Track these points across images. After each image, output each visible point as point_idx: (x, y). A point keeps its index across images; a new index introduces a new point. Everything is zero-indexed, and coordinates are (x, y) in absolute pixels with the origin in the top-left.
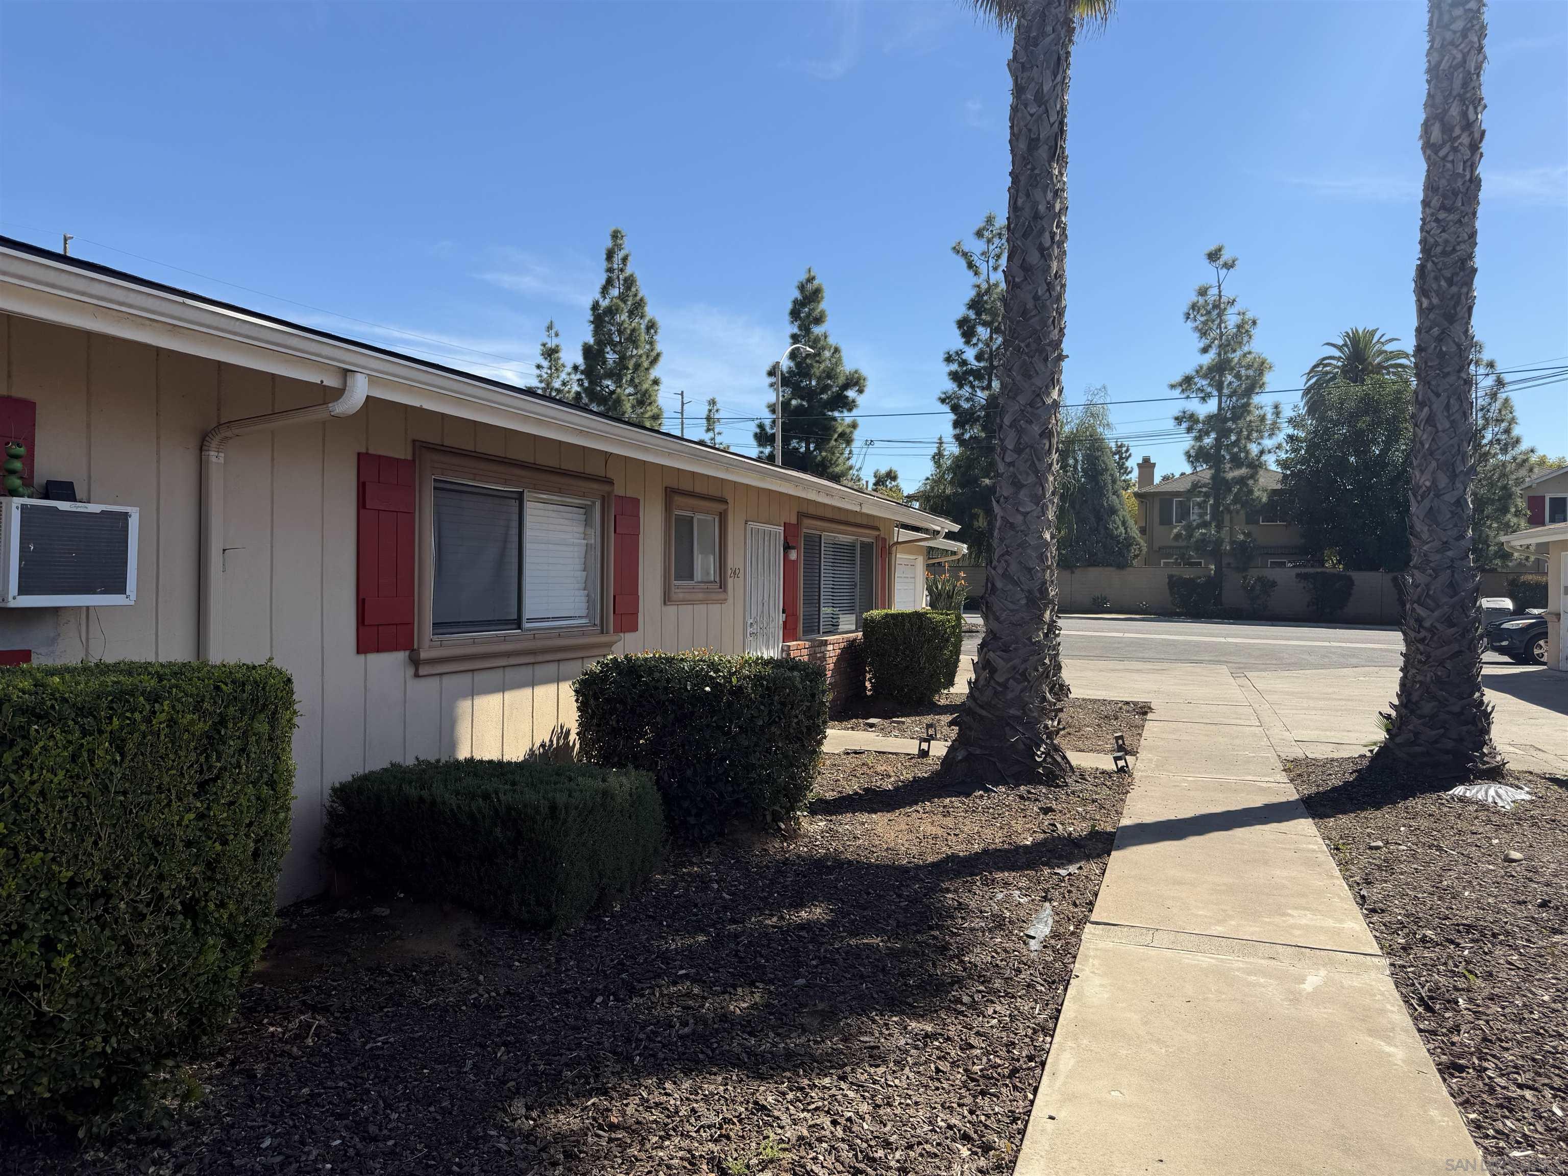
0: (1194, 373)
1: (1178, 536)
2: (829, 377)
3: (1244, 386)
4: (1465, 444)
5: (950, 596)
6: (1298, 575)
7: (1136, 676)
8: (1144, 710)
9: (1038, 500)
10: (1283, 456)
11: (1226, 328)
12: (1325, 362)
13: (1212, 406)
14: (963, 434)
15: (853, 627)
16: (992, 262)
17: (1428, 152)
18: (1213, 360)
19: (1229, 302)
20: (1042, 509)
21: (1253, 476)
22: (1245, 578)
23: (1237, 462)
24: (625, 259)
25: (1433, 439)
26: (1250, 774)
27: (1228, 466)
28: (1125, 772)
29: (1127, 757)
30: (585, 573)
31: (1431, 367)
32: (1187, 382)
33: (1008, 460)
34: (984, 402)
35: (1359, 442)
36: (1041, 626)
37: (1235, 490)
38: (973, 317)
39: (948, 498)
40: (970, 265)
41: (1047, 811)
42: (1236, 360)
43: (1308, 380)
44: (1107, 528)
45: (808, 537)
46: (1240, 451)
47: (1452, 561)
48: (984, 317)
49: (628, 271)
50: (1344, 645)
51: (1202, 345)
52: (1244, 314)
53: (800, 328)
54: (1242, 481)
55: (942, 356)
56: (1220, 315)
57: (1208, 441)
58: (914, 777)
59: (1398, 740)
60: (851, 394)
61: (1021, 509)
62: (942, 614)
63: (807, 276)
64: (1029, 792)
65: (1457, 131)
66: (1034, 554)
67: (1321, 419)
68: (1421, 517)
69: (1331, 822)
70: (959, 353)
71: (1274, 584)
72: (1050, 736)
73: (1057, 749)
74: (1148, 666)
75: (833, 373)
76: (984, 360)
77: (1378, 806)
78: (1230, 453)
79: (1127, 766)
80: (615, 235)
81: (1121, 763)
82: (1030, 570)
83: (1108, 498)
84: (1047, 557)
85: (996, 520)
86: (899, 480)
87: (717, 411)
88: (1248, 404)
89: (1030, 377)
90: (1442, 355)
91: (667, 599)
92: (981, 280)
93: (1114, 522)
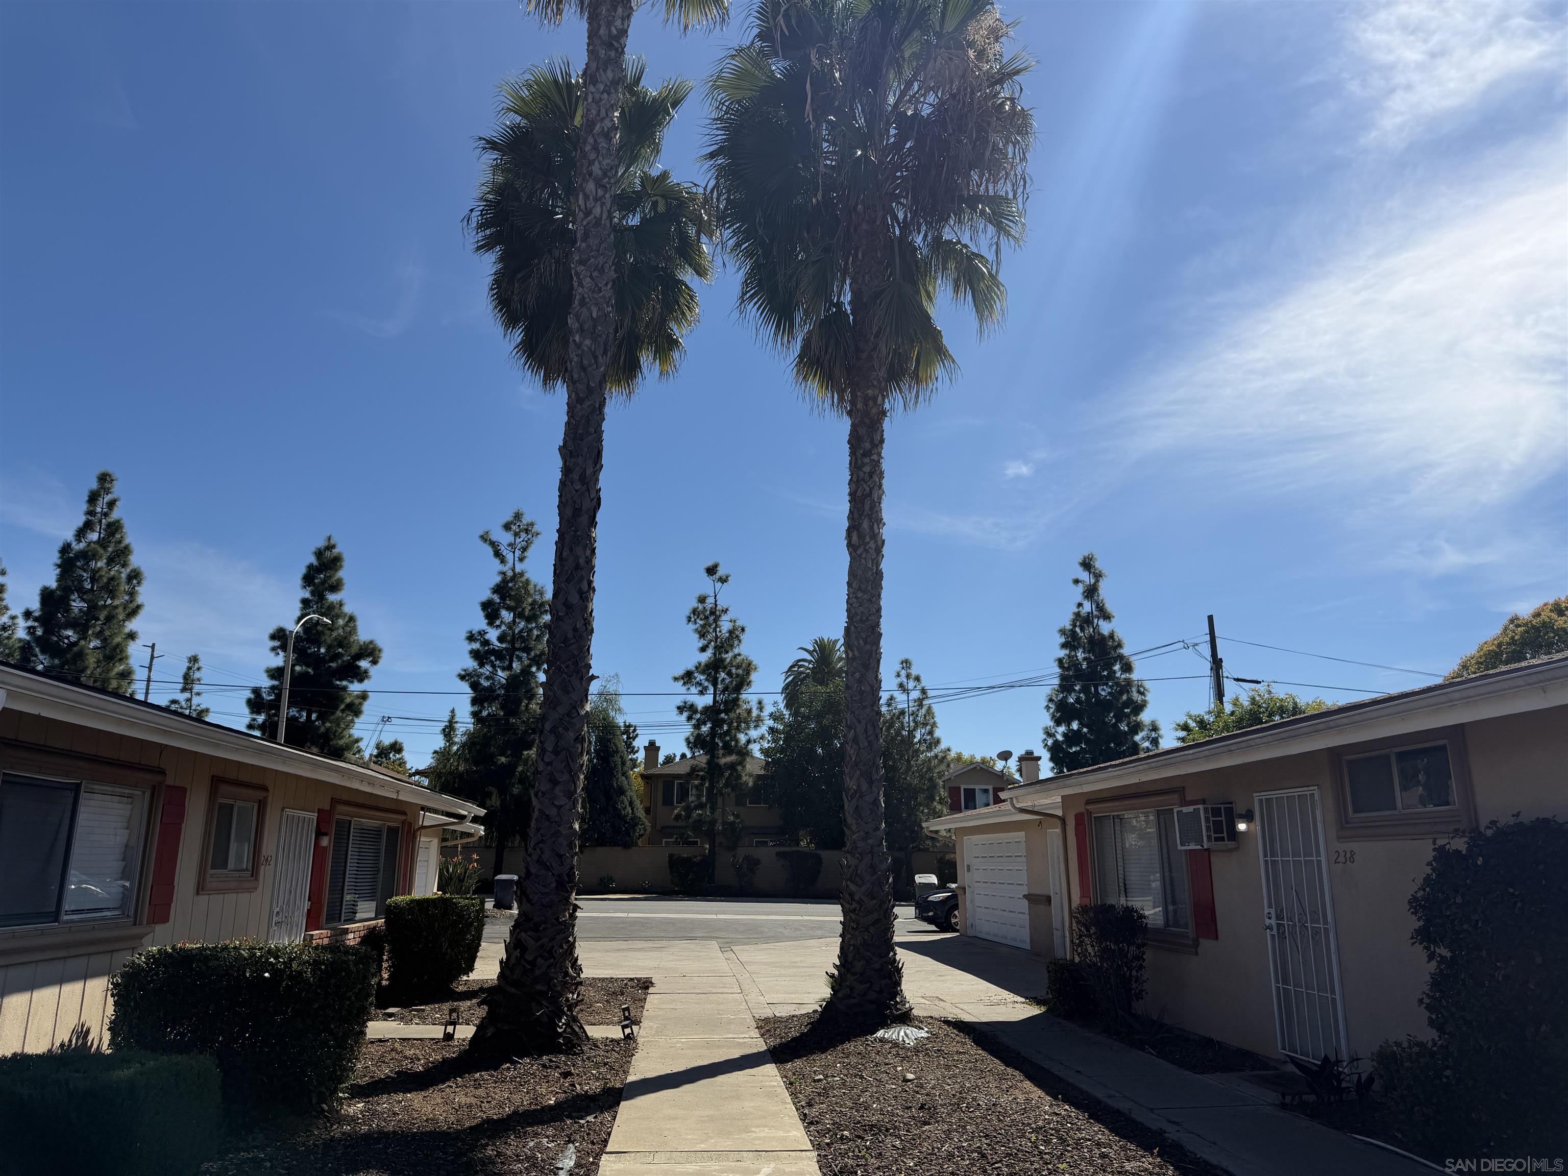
0: (694, 669)
1: (678, 817)
2: (340, 645)
3: (734, 683)
4: (878, 759)
5: (461, 880)
6: (778, 854)
7: (639, 955)
8: (646, 985)
9: (570, 794)
10: (766, 745)
11: (720, 632)
12: (800, 663)
13: (706, 700)
14: (481, 711)
15: (373, 915)
16: (518, 553)
17: (851, 549)
18: (710, 658)
19: (723, 611)
20: (574, 803)
21: (741, 763)
22: (734, 856)
23: (728, 749)
24: (111, 504)
25: (857, 754)
26: (731, 1033)
27: (721, 752)
28: (631, 1039)
29: (633, 1027)
30: (124, 863)
31: (855, 701)
32: (688, 677)
33: (547, 760)
34: (504, 681)
35: (824, 735)
36: (567, 907)
37: (727, 774)
38: (498, 601)
39: (461, 775)
40: (497, 554)
41: (566, 1075)
42: (728, 660)
43: (787, 678)
44: (615, 809)
45: (338, 822)
46: (731, 740)
47: (872, 847)
48: (508, 602)
49: (115, 515)
50: (813, 918)
51: (700, 645)
52: (735, 621)
53: (312, 593)
54: (732, 766)
55: (464, 635)
56: (715, 621)
57: (705, 729)
58: (443, 1058)
59: (840, 995)
60: (364, 664)
61: (556, 803)
62: (467, 899)
63: (326, 544)
64: (551, 1061)
65: (868, 539)
66: (565, 843)
67: (795, 714)
68: (851, 813)
69: (789, 1065)
70: (482, 633)
71: (758, 862)
72: (571, 1007)
73: (575, 1020)
74: (650, 944)
75: (346, 642)
76: (506, 641)
77: (823, 1050)
78: (722, 741)
79: (632, 1033)
80: (104, 478)
81: (628, 1031)
82: (561, 857)
83: (617, 779)
84: (575, 844)
85: (533, 811)
86: (404, 753)
87: (199, 669)
88: (737, 699)
89: (568, 693)
90: (861, 693)
91: (200, 888)
92: (507, 568)
93: (622, 802)
